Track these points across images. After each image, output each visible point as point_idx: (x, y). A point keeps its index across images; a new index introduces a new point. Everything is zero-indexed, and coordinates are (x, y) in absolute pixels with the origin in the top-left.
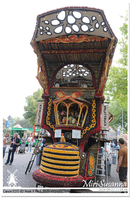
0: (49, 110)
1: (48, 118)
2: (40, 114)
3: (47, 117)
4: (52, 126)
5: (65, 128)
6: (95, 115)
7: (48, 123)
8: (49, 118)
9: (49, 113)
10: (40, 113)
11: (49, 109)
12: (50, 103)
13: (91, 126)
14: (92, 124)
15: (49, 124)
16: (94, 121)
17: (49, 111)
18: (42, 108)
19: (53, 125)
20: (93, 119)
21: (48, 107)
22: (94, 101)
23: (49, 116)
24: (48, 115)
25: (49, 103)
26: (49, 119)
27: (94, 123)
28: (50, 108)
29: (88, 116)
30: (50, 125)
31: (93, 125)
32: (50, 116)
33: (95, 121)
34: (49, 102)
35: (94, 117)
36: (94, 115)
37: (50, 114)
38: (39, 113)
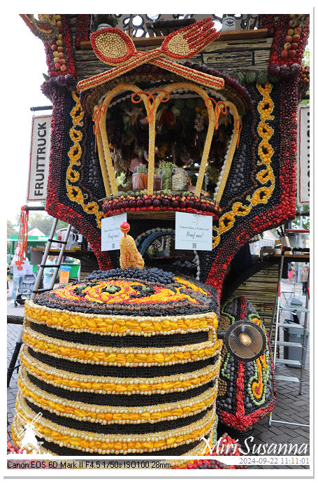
0: (76, 141)
1: (72, 176)
2: (40, 162)
3: (69, 170)
4: (89, 205)
5: (143, 205)
6: (271, 152)
7: (75, 193)
8: (77, 174)
9: (76, 153)
10: (44, 158)
11: (76, 137)
12: (78, 113)
13: (255, 199)
14: (258, 191)
15: (79, 199)
16: (266, 176)
17: (76, 145)
18: (48, 137)
19: (94, 204)
20: (264, 167)
21: (72, 131)
22: (266, 93)
23: (75, 167)
24: (74, 160)
25: (72, 113)
26: (76, 180)
27: (269, 184)
28: (79, 133)
29: (242, 159)
30: (81, 202)
31: (262, 195)
32: (79, 164)
33: (271, 177)
34: (75, 109)
35: (266, 159)
36: (265, 151)
37: (78, 156)
38: (38, 158)
